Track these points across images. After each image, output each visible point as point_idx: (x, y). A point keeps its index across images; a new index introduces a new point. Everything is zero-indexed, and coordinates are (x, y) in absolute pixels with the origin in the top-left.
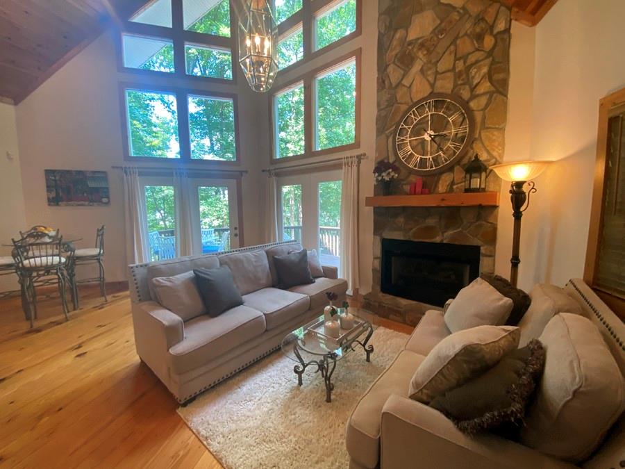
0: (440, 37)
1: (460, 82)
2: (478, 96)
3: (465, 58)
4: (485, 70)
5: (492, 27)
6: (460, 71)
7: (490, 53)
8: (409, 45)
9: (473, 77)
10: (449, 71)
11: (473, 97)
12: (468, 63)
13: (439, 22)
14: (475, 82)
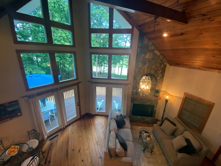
0: (153, 60)
1: (155, 72)
2: (159, 76)
3: (158, 68)
4: (161, 72)
5: (164, 63)
6: (156, 70)
7: (162, 69)
8: (145, 59)
9: (158, 72)
10: (154, 69)
11: (158, 77)
12: (158, 69)
13: (153, 57)
14: (159, 73)
